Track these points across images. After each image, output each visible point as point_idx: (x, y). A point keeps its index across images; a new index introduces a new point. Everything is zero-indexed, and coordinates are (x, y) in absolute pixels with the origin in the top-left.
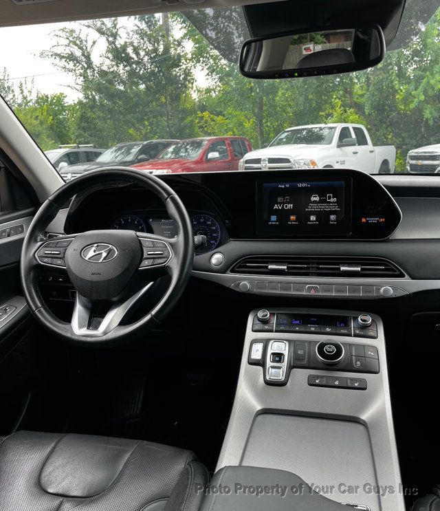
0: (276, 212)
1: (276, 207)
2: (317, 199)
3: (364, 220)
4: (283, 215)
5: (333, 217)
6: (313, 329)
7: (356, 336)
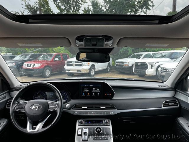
0: (84, 92)
1: (84, 91)
2: (95, 89)
3: (106, 95)
4: (86, 93)
5: (98, 94)
6: (94, 124)
7: (105, 125)
